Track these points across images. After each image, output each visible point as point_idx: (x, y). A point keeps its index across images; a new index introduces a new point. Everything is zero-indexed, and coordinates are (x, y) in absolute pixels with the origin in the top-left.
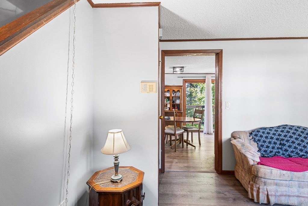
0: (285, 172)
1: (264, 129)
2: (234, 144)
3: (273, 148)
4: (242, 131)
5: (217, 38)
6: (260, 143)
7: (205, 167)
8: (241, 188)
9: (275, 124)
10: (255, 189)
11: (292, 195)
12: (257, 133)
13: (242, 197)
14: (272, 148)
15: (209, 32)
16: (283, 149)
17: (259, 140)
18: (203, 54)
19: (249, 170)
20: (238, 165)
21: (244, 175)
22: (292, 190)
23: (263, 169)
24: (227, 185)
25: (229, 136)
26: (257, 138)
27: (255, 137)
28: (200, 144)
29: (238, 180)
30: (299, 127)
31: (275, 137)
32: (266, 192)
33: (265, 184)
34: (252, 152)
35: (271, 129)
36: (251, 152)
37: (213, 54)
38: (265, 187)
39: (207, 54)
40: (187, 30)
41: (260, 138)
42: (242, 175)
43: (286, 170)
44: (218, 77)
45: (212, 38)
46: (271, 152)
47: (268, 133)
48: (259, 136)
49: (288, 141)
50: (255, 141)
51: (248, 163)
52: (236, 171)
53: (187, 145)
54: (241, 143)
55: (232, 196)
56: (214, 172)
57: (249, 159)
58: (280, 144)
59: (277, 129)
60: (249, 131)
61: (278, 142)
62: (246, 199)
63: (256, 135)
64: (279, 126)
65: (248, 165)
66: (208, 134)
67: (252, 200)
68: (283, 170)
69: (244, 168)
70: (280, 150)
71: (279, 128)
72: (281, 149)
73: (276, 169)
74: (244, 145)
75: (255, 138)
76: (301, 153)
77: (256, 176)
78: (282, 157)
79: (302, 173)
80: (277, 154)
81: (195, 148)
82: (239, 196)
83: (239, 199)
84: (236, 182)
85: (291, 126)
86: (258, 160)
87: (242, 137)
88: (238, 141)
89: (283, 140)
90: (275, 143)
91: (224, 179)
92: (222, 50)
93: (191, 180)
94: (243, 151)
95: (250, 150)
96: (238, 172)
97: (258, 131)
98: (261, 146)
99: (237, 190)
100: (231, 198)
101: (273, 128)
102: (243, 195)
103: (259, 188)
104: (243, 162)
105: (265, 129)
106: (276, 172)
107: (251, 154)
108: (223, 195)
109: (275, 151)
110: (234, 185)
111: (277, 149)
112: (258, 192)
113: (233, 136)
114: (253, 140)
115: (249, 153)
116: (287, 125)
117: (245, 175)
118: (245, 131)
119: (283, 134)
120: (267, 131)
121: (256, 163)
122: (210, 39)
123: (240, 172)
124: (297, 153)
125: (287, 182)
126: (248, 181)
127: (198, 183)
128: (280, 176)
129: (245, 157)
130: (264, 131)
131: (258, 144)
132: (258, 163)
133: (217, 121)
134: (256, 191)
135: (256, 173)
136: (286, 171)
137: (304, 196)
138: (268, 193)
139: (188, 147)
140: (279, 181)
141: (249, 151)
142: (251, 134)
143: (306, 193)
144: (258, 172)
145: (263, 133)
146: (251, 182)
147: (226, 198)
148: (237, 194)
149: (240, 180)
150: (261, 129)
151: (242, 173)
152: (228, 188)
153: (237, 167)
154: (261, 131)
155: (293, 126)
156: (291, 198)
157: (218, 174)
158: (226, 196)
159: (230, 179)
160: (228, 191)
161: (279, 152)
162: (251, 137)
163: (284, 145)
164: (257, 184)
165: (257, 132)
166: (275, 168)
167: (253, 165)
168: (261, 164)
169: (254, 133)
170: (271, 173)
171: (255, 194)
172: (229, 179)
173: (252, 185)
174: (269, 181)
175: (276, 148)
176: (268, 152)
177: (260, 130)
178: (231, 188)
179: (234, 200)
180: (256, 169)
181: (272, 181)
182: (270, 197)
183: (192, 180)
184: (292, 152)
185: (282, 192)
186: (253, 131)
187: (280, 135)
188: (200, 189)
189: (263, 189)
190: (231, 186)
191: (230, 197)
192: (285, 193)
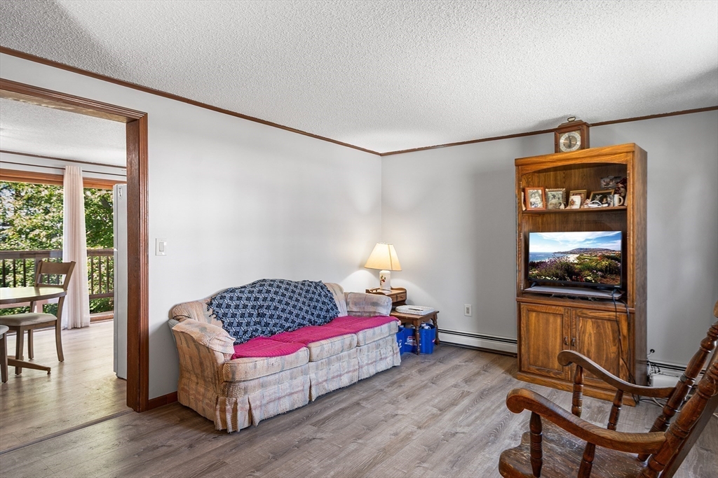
0: (273, 360)
1: (231, 292)
2: (183, 331)
3: (248, 324)
4: (192, 302)
5: (135, 82)
6: (227, 321)
7: (98, 409)
8: (197, 420)
9: (247, 280)
10: (228, 407)
11: (283, 395)
12: (221, 301)
13: (203, 435)
14: (247, 326)
15: (121, 64)
16: (263, 324)
17: (225, 315)
18: (95, 111)
19: (215, 376)
20: (187, 375)
21: (202, 390)
22: (283, 387)
23: (243, 365)
24: (167, 426)
25: (164, 317)
26: (221, 311)
27: (217, 310)
28: (61, 358)
29: (187, 408)
30: (281, 282)
31: (250, 304)
32: (248, 406)
33: (246, 391)
34: (223, 339)
35: (243, 289)
36: (220, 338)
37: (121, 118)
38: (246, 397)
39: (108, 115)
40: (56, 36)
41: (226, 310)
42: (199, 393)
43: (275, 356)
44: (137, 178)
45: (122, 78)
46: (245, 332)
47: (239, 299)
48: (224, 306)
49: (268, 308)
50: (217, 317)
51: (213, 363)
52: (183, 389)
53: (18, 372)
54: (197, 326)
55: (185, 442)
56: (127, 413)
57: (217, 354)
58: (259, 315)
59: (252, 289)
60: (205, 300)
61: (255, 313)
62: (212, 436)
63: (219, 306)
64: (253, 284)
65: (214, 367)
66: (75, 328)
67: (225, 432)
68: (270, 357)
69: (203, 376)
70: (258, 327)
71: (255, 287)
72: (259, 323)
73: (261, 358)
74: (206, 328)
75: (218, 312)
76: (287, 325)
77: (231, 382)
78: (263, 338)
79: (294, 354)
80: (254, 333)
81: (49, 373)
82: (197, 436)
83: (198, 441)
84: (184, 412)
85: (271, 281)
86: (232, 351)
87: (194, 313)
88: (189, 324)
89: (261, 307)
90: (251, 315)
91: (157, 417)
92: (146, 114)
93: (70, 451)
94: (206, 341)
95: (218, 335)
96: (187, 392)
97: (223, 298)
98: (228, 325)
99: (190, 427)
100: (182, 446)
101: (245, 287)
102: (204, 431)
103: (236, 403)
104: (201, 364)
105: (233, 290)
106: (261, 362)
107: (221, 342)
108: (166, 448)
109: (251, 329)
110: (182, 421)
111: (254, 325)
112: (235, 411)
113: (175, 315)
114: (215, 316)
115: (216, 341)
116: (264, 280)
117: (205, 389)
118: (197, 301)
119: (261, 296)
120: (237, 294)
121: (229, 358)
122: (116, 78)
123: (194, 387)
124: (282, 326)
125: (277, 376)
126: (214, 399)
127: (95, 451)
128: (267, 370)
129: (209, 352)
130: (232, 294)
131: (223, 322)
132: (233, 357)
133: (134, 286)
134: (231, 410)
135: (231, 376)
136: (275, 358)
137: (297, 390)
138: (250, 407)
139: (21, 377)
140: (265, 378)
141: (216, 337)
142: (210, 304)
144: (234, 373)
145: (231, 298)
146: (221, 398)
147: (174, 451)
148: (193, 434)
149: (193, 406)
150: (227, 291)
151: (199, 388)
152: (171, 432)
153: (184, 381)
154: (228, 296)
155: (274, 281)
156: (282, 401)
157: (139, 412)
158: (171, 449)
159: (169, 413)
160: (174, 438)
161: (256, 330)
162: (211, 310)
163: (263, 315)
164: (232, 396)
165: (221, 299)
166: (259, 357)
167: (223, 364)
168: (237, 358)
169: (215, 302)
170: (255, 367)
171: (229, 417)
172: (166, 412)
173: (224, 403)
174: (252, 383)
175: (252, 324)
176: (241, 333)
177: (225, 294)
178: (178, 428)
179: (191, 446)
180: (231, 369)
181: (256, 381)
182: (254, 412)
183: (75, 450)
184: (275, 325)
186: (213, 298)
187: (256, 299)
188: (104, 462)
189: (243, 402)
190: (176, 424)
191: (180, 445)
192: (273, 397)
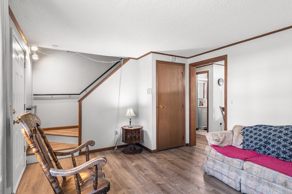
0: (219, 154)
3: (256, 144)
6: (247, 138)
11: (224, 174)
22: (224, 170)
31: (264, 135)
41: (249, 133)
49: (274, 140)
60: (243, 126)
61: (264, 140)
75: (245, 133)
90: (260, 140)
114: (242, 134)
125: (221, 162)
128: (215, 156)
131: (244, 138)
140: (215, 160)
143: (233, 176)
162: (242, 131)
169: (246, 129)
174: (210, 157)
185: (217, 169)
192: (219, 170)
